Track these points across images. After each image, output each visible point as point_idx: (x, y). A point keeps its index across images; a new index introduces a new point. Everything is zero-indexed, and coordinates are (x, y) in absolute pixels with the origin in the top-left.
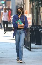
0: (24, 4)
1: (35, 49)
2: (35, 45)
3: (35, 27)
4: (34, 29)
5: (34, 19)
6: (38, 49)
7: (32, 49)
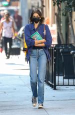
0: (44, 6)
1: (63, 85)
2: (64, 78)
3: (64, 48)
4: (61, 50)
5: (61, 34)
6: (69, 85)
7: (58, 85)
